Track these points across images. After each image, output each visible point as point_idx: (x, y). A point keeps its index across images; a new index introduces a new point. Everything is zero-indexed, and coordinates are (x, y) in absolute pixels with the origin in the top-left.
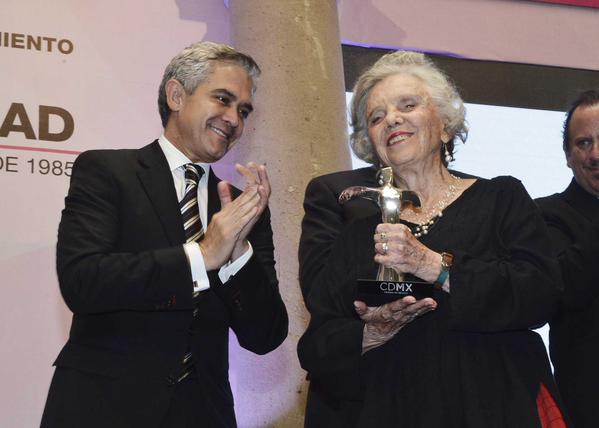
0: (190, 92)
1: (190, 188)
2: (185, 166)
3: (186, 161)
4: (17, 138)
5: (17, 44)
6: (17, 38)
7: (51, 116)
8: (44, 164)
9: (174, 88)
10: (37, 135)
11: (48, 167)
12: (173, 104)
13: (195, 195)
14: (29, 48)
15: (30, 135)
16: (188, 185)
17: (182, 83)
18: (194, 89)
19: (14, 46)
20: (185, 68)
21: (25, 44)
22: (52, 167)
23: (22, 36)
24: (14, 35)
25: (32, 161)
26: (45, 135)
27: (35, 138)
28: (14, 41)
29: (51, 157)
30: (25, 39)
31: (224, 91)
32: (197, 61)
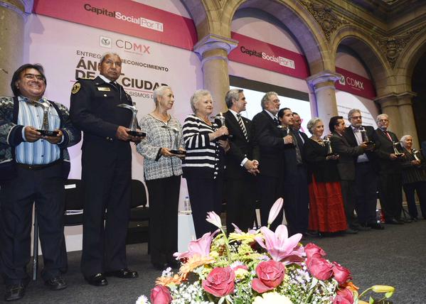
21: (158, 68)
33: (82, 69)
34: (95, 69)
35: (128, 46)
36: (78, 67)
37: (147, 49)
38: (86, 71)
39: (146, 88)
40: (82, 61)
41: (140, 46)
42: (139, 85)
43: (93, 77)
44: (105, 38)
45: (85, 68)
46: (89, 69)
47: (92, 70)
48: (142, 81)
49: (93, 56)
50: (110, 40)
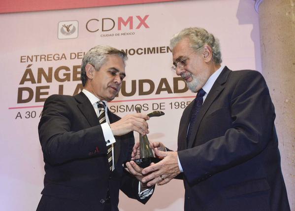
0: (98, 70)
1: (101, 112)
2: (98, 102)
3: (98, 100)
4: (164, 94)
5: (162, 51)
6: (162, 49)
7: (179, 81)
8: (177, 104)
9: (89, 68)
10: (173, 91)
11: (179, 105)
12: (89, 76)
13: (104, 115)
14: (168, 52)
15: (170, 92)
16: (100, 111)
17: (94, 66)
18: (100, 68)
19: (161, 52)
20: (94, 59)
21: (166, 51)
22: (180, 105)
23: (165, 47)
24: (161, 48)
25: (171, 103)
26: (177, 91)
27: (172, 93)
28: (161, 50)
29: (180, 101)
30: (166, 49)
31: (114, 68)
32: (99, 55)
33: (28, 84)
34: (49, 80)
35: (108, 24)
36: (22, 83)
37: (143, 22)
38: (33, 87)
39: (141, 93)
40: (29, 71)
41: (130, 19)
42: (129, 89)
43: (47, 93)
44: (67, 24)
45: (33, 82)
46: (39, 81)
47: (44, 82)
48: (134, 82)
49: (47, 58)
50: (75, 24)
